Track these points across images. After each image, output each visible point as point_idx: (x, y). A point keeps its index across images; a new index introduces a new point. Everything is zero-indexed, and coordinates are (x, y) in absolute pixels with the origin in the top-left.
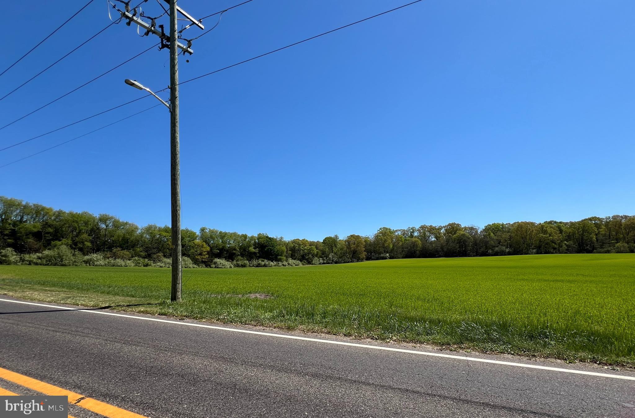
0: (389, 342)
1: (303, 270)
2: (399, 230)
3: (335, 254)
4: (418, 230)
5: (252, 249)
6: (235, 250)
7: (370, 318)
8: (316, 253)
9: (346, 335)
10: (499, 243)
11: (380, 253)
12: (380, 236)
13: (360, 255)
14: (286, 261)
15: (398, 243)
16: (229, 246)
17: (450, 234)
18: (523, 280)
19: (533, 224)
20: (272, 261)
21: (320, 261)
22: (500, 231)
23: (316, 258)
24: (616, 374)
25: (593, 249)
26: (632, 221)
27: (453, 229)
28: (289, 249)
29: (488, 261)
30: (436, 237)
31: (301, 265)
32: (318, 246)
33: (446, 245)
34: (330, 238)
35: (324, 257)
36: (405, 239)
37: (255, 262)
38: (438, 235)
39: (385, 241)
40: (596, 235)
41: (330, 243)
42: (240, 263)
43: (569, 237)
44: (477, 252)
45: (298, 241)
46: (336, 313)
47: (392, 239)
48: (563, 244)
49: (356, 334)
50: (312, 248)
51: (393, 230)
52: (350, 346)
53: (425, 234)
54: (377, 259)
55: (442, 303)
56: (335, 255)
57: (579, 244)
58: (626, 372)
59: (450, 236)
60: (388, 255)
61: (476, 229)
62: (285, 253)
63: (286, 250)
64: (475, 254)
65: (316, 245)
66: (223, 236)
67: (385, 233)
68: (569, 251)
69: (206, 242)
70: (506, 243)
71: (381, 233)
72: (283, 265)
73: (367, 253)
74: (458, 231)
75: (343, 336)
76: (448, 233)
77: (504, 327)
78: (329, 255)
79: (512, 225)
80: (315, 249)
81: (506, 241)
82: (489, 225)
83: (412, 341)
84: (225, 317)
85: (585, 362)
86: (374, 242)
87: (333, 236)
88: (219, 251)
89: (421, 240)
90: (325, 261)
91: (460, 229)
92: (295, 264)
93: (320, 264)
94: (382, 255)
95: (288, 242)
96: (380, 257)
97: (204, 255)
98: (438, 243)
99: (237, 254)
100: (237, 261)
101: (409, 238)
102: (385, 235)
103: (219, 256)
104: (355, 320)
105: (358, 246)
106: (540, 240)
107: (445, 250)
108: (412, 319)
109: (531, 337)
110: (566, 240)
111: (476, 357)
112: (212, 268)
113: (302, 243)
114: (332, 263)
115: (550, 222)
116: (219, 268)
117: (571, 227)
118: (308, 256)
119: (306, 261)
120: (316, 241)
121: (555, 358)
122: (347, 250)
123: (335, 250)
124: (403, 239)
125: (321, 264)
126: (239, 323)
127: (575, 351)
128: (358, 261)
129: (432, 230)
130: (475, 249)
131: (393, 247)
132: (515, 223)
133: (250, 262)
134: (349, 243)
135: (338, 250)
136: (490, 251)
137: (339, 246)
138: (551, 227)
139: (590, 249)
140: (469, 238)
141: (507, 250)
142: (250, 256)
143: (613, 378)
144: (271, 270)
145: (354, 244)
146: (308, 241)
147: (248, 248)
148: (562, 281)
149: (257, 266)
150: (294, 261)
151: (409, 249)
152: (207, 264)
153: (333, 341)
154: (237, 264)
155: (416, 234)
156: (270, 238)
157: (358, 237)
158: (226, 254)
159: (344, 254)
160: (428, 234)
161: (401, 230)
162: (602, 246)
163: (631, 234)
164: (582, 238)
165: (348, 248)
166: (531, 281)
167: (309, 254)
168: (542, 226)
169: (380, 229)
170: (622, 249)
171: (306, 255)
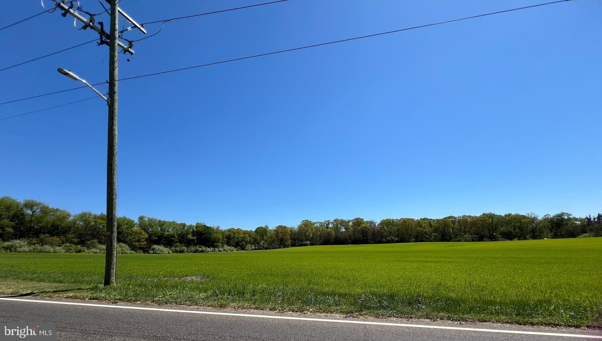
0: (307, 314)
1: (237, 255)
2: (318, 223)
3: (266, 241)
4: (332, 223)
5: (190, 237)
6: (173, 237)
7: (292, 294)
8: (249, 241)
9: (271, 310)
10: (390, 234)
11: (302, 241)
12: (303, 227)
13: (286, 243)
14: (222, 247)
15: (317, 233)
16: (167, 233)
17: (356, 227)
18: (406, 261)
19: (413, 220)
20: (209, 248)
22: (391, 224)
23: (249, 245)
24: (462, 327)
25: (451, 239)
26: (473, 220)
27: (358, 222)
28: (224, 237)
29: (382, 247)
30: (345, 229)
31: (235, 251)
32: (251, 234)
33: (353, 235)
34: (262, 228)
35: (256, 244)
37: (193, 248)
38: (347, 227)
39: (306, 231)
40: (453, 229)
41: (262, 232)
42: (178, 249)
43: (436, 230)
44: (375, 240)
45: (233, 230)
46: (263, 291)
47: (312, 229)
48: (432, 235)
49: (280, 308)
50: (245, 236)
51: (313, 222)
52: (275, 319)
53: (337, 225)
54: (300, 245)
55: (349, 280)
57: (442, 235)
58: (468, 325)
59: (356, 228)
60: (308, 242)
61: (375, 223)
62: (221, 241)
63: (222, 238)
64: (373, 242)
65: (249, 233)
66: (162, 224)
67: (307, 224)
68: (435, 240)
69: (144, 229)
70: (395, 234)
71: (303, 224)
72: (219, 251)
73: (292, 241)
74: (361, 224)
76: (354, 226)
77: (391, 297)
78: (260, 242)
79: (399, 220)
80: (248, 237)
81: (395, 232)
82: (384, 220)
83: (324, 311)
84: (160, 299)
85: (443, 320)
86: (298, 231)
87: (264, 226)
88: (157, 238)
89: (334, 230)
90: (257, 248)
91: (364, 223)
92: (230, 250)
93: (252, 250)
94: (304, 242)
95: (224, 231)
96: (303, 244)
97: (143, 242)
98: (347, 233)
99: (176, 241)
100: (175, 247)
101: (325, 229)
102: (307, 226)
103: (158, 243)
104: (279, 296)
106: (418, 232)
107: (352, 239)
108: (325, 294)
109: (410, 304)
110: (434, 232)
111: (372, 321)
112: (151, 253)
113: (236, 232)
114: (262, 249)
115: (424, 219)
116: (157, 253)
117: (437, 223)
118: (242, 243)
119: (240, 247)
120: (249, 230)
122: (276, 238)
123: (265, 238)
124: (321, 230)
125: (253, 250)
126: (174, 304)
127: (438, 312)
128: (284, 247)
129: (342, 223)
130: (373, 238)
131: (313, 236)
132: (401, 219)
133: (188, 248)
134: (277, 232)
135: (268, 238)
136: (384, 240)
138: (425, 223)
139: (449, 239)
140: (369, 230)
141: (396, 239)
142: (188, 243)
143: (460, 330)
144: (208, 255)
145: (282, 233)
146: (242, 230)
147: (187, 235)
148: (431, 262)
149: (195, 252)
150: (229, 248)
151: (325, 238)
152: (145, 250)
153: (261, 315)
154: (175, 250)
155: (330, 226)
156: (207, 227)
157: (285, 227)
158: (165, 241)
159: (273, 242)
160: (339, 226)
161: (319, 222)
162: (456, 236)
163: (473, 229)
164: (444, 231)
165: (276, 236)
166: (412, 262)
167: (242, 241)
168: (419, 222)
169: (303, 221)
170: (468, 239)
171: (240, 242)
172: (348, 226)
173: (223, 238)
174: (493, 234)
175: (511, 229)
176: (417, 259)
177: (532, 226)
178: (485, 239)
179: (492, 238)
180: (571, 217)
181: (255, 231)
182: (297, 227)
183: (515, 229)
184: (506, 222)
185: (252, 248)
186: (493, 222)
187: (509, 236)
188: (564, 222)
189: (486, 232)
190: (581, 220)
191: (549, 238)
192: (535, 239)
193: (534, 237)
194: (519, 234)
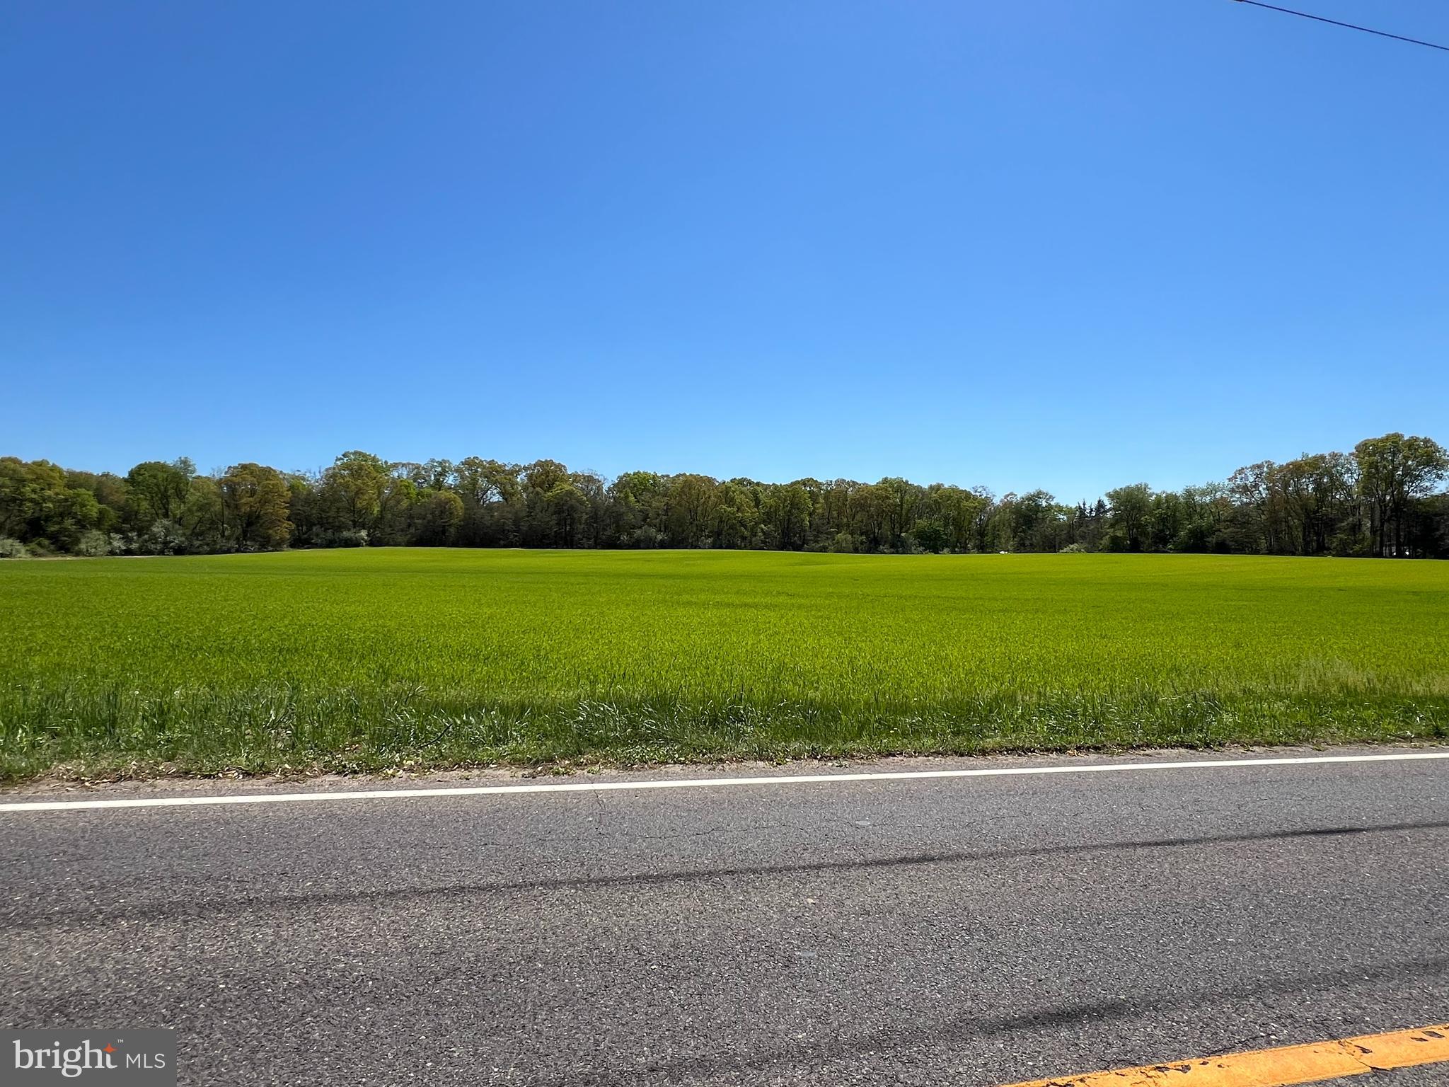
2: (403, 465)
3: (179, 521)
4: (456, 471)
8: (95, 515)
10: (644, 520)
11: (339, 528)
12: (343, 477)
13: (271, 532)
15: (398, 502)
17: (538, 489)
19: (710, 481)
21: (110, 543)
22: (649, 490)
23: (95, 533)
25: (804, 543)
26: (862, 493)
27: (546, 475)
29: (618, 560)
30: (502, 494)
31: (24, 556)
32: (106, 491)
33: (528, 517)
34: (161, 467)
35: (132, 530)
36: (417, 490)
38: (508, 488)
39: (357, 493)
40: (810, 515)
41: (158, 484)
43: (768, 518)
44: (596, 537)
45: (13, 466)
47: (379, 488)
48: (760, 531)
50: (79, 495)
51: (386, 462)
53: (474, 482)
54: (330, 544)
56: (177, 526)
57: (783, 532)
59: (538, 493)
60: (364, 533)
61: (599, 481)
64: (592, 542)
67: (361, 468)
68: (765, 545)
70: (658, 521)
71: (347, 467)
73: (298, 526)
74: (558, 483)
76: (533, 487)
78: (152, 525)
79: (674, 480)
80: (93, 502)
81: (658, 515)
82: (627, 475)
86: (322, 492)
87: (170, 461)
89: (463, 497)
90: (134, 546)
91: (564, 478)
93: (112, 553)
94: (346, 534)
96: (341, 540)
98: (508, 509)
101: (430, 491)
102: (360, 476)
105: (264, 502)
106: (721, 518)
107: (524, 528)
110: (764, 522)
113: (30, 477)
114: (161, 553)
115: (741, 482)
118: (59, 524)
119: (46, 542)
120: (97, 471)
122: (226, 513)
123: (175, 507)
124: (413, 492)
125: (116, 555)
128: (263, 548)
129: (494, 473)
130: (592, 530)
131: (381, 512)
132: (678, 476)
134: (233, 490)
135: (189, 510)
136: (624, 537)
137: (193, 496)
138: (742, 493)
139: (798, 542)
140: (582, 503)
141: (659, 537)
145: (253, 493)
146: (60, 471)
151: (429, 522)
155: (450, 480)
157: (268, 472)
159: (213, 525)
160: (482, 482)
161: (409, 464)
162: (816, 536)
163: (858, 517)
164: (789, 519)
165: (228, 506)
167: (61, 515)
168: (728, 488)
169: (344, 455)
170: (844, 545)
171: (48, 518)
172: (512, 487)
174: (899, 536)
175: (938, 525)
177: (980, 520)
178: (881, 547)
179: (899, 546)
180: (1052, 503)
181: (126, 476)
182: (318, 477)
183: (946, 526)
184: (929, 506)
185: (108, 548)
186: (902, 503)
187: (932, 543)
188: (1040, 515)
189: (886, 530)
190: (1069, 512)
191: (1008, 551)
192: (983, 553)
193: (982, 549)
194: (953, 539)
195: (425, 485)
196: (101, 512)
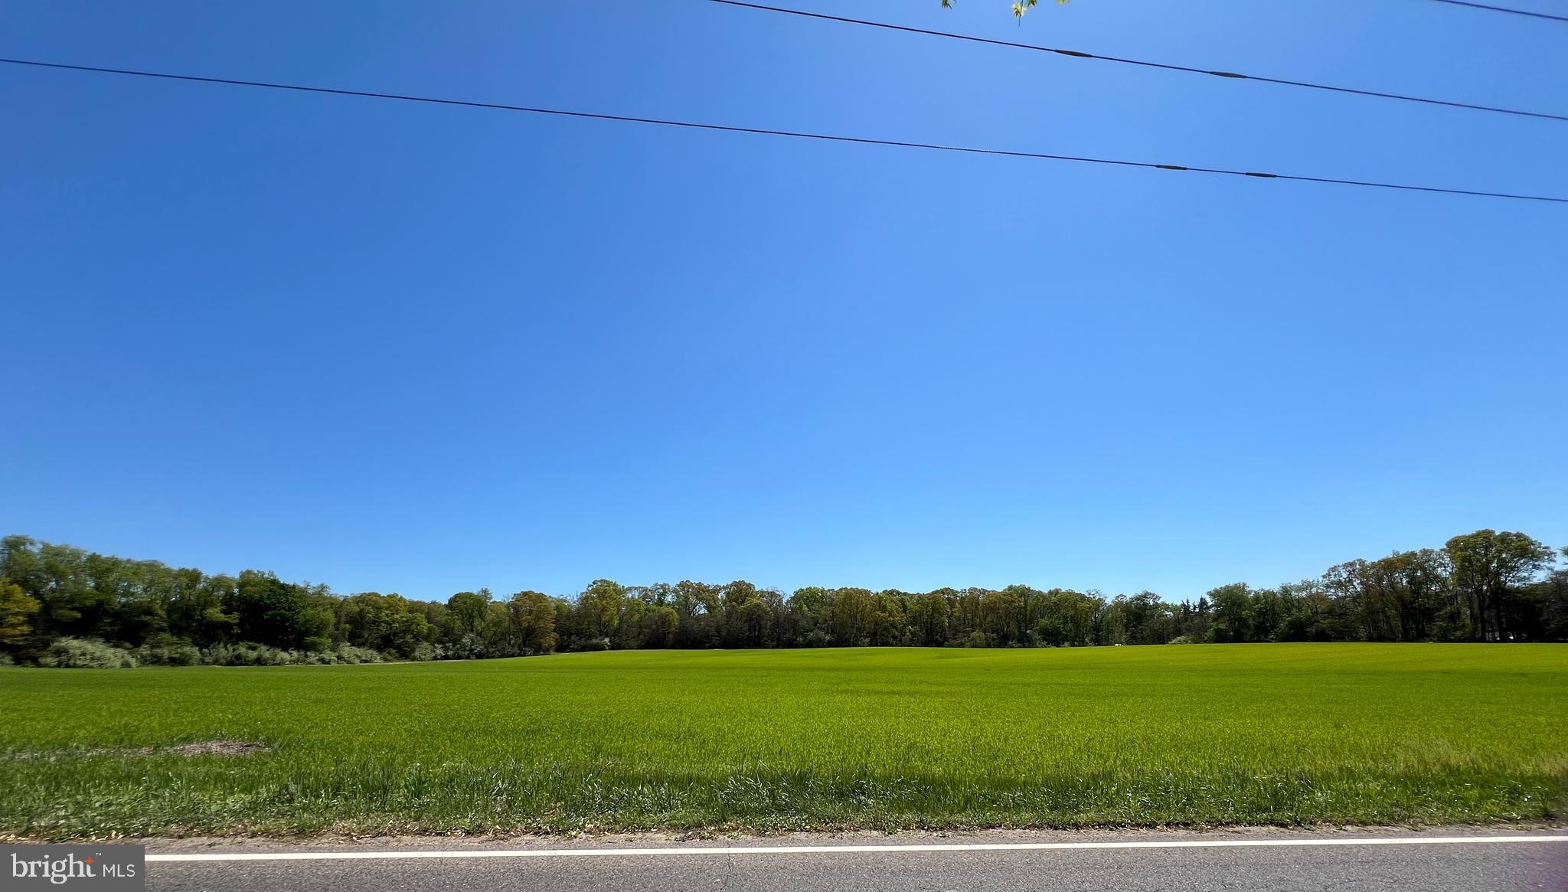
0: (576, 837)
1: (383, 675)
2: (636, 588)
3: (480, 634)
4: (673, 592)
5: (215, 613)
6: (149, 612)
8: (425, 631)
9: (469, 833)
10: (815, 625)
11: (590, 637)
12: (592, 598)
13: (542, 640)
14: (333, 650)
15: (632, 616)
16: (124, 600)
17: (734, 603)
18: (846, 691)
19: (867, 592)
20: (285, 650)
21: (434, 651)
22: (818, 601)
23: (425, 644)
24: (945, 843)
25: (944, 641)
26: (990, 598)
27: (740, 592)
28: (343, 619)
30: (708, 608)
31: (378, 661)
32: (433, 613)
33: (726, 623)
34: (469, 595)
35: (449, 641)
36: (645, 607)
37: (223, 651)
38: (712, 603)
39: (602, 610)
40: (949, 617)
41: (467, 607)
42: (165, 652)
43: (915, 618)
44: (778, 640)
45: (374, 598)
46: (452, 780)
47: (618, 607)
48: (907, 631)
49: (498, 827)
50: (415, 618)
51: (623, 587)
52: (477, 859)
53: (687, 598)
54: (584, 649)
55: (704, 742)
56: (479, 638)
57: (927, 631)
58: (958, 836)
59: (733, 606)
60: (607, 640)
61: (780, 596)
62: (331, 629)
63: (333, 620)
64: (775, 643)
65: (429, 611)
66: (100, 568)
67: (605, 592)
68: (912, 643)
69: (24, 583)
70: (826, 625)
71: (595, 591)
72: (323, 661)
73: (561, 636)
74: (749, 598)
75: (464, 835)
76: (730, 600)
77: (800, 781)
78: (462, 638)
79: (837, 592)
80: (425, 622)
81: (826, 621)
82: (801, 589)
83: (626, 828)
84: (57, 822)
85: (909, 829)
86: (578, 610)
88: (79, 615)
89: (679, 611)
90: (450, 653)
91: (753, 594)
92: (359, 657)
93: (435, 658)
94: (594, 641)
95: (342, 599)
96: (591, 646)
97: (13, 626)
98: (712, 619)
99: (158, 626)
100: (153, 647)
101: (655, 607)
102: (604, 598)
103: (82, 628)
104: (500, 793)
105: (538, 618)
106: (876, 621)
107: (724, 634)
108: (632, 781)
109: (841, 795)
110: (911, 624)
111: (747, 844)
112: (46, 666)
113: (385, 605)
114: (468, 657)
115: (891, 593)
116: (75, 666)
117: (918, 603)
118: (402, 638)
119: (393, 651)
120: (428, 601)
121: (871, 829)
122: (512, 627)
123: (479, 624)
124: (642, 608)
125: (438, 659)
126: (117, 835)
127: (899, 812)
128: (536, 653)
129: (701, 592)
130: (775, 633)
131: (619, 623)
132: (841, 590)
133: (206, 651)
134: (517, 611)
135: (487, 625)
136: (800, 639)
137: (490, 616)
138: (892, 601)
139: (940, 640)
140: (767, 613)
141: (828, 638)
142: (208, 634)
143: (940, 851)
144: (279, 674)
145: (530, 612)
146: (405, 601)
147: (203, 609)
148: (899, 693)
149: (230, 663)
150: (358, 651)
151: (654, 630)
152: (22, 655)
153: (433, 850)
154: (152, 655)
155: (669, 598)
156: (283, 587)
157: (541, 597)
158: (111, 624)
159: (503, 636)
160: (693, 600)
161: (640, 587)
162: (955, 635)
163: (989, 619)
164: (931, 622)
165: (514, 623)
166: (858, 693)
167: (405, 632)
168: (880, 598)
169: (594, 583)
170: (978, 641)
171: (395, 634)
172: (714, 602)
173: (339, 622)
174: (1025, 633)
175: (1058, 623)
176: (871, 687)
177: (1095, 618)
178: (1010, 643)
179: (1025, 642)
180: (1159, 602)
181: (447, 603)
182: (576, 599)
183: (1065, 623)
184: (1050, 608)
185: (433, 655)
186: (1026, 607)
187: (1054, 638)
188: (1148, 612)
189: (1013, 628)
190: (1174, 609)
191: (1121, 643)
192: (1099, 645)
193: (1098, 642)
194: (1072, 634)
195: (651, 603)
196: (430, 629)
